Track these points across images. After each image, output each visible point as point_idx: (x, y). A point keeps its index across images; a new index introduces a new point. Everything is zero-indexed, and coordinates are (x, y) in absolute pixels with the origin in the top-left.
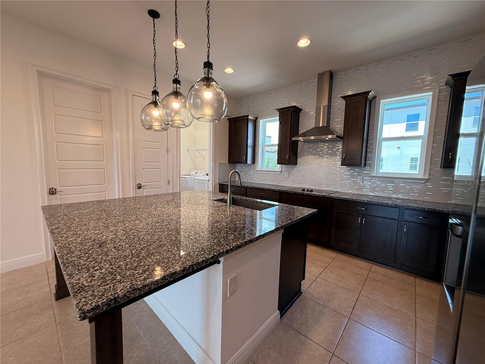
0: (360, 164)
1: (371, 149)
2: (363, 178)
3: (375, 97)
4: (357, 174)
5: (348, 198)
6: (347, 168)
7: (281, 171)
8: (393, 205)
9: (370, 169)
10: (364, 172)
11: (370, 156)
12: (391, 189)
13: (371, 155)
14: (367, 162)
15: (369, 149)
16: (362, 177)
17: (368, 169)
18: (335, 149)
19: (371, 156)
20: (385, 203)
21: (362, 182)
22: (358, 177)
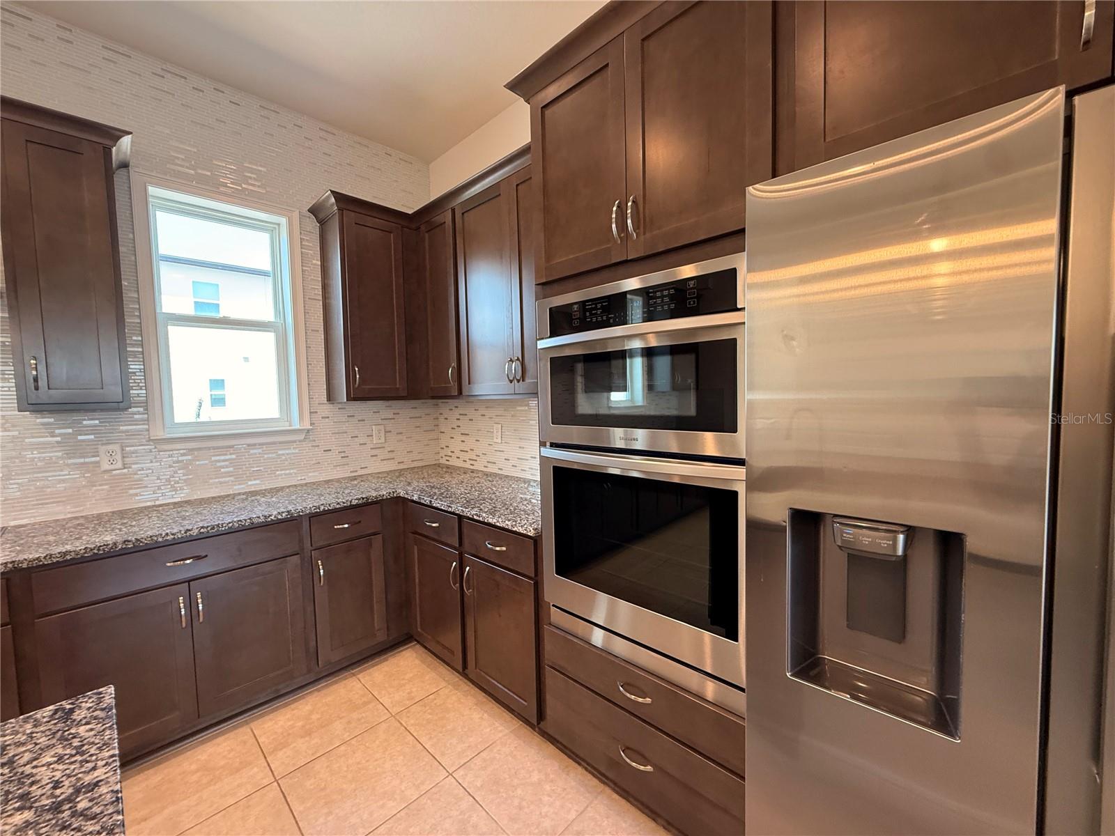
0: (120, 400)
2: (123, 450)
3: (124, 165)
4: (91, 437)
5: (115, 544)
6: (38, 420)
8: (284, 515)
9: (146, 416)
10: (122, 428)
12: (226, 470)
16: (116, 448)
17: (137, 417)
20: (259, 517)
21: (121, 466)
22: (102, 449)
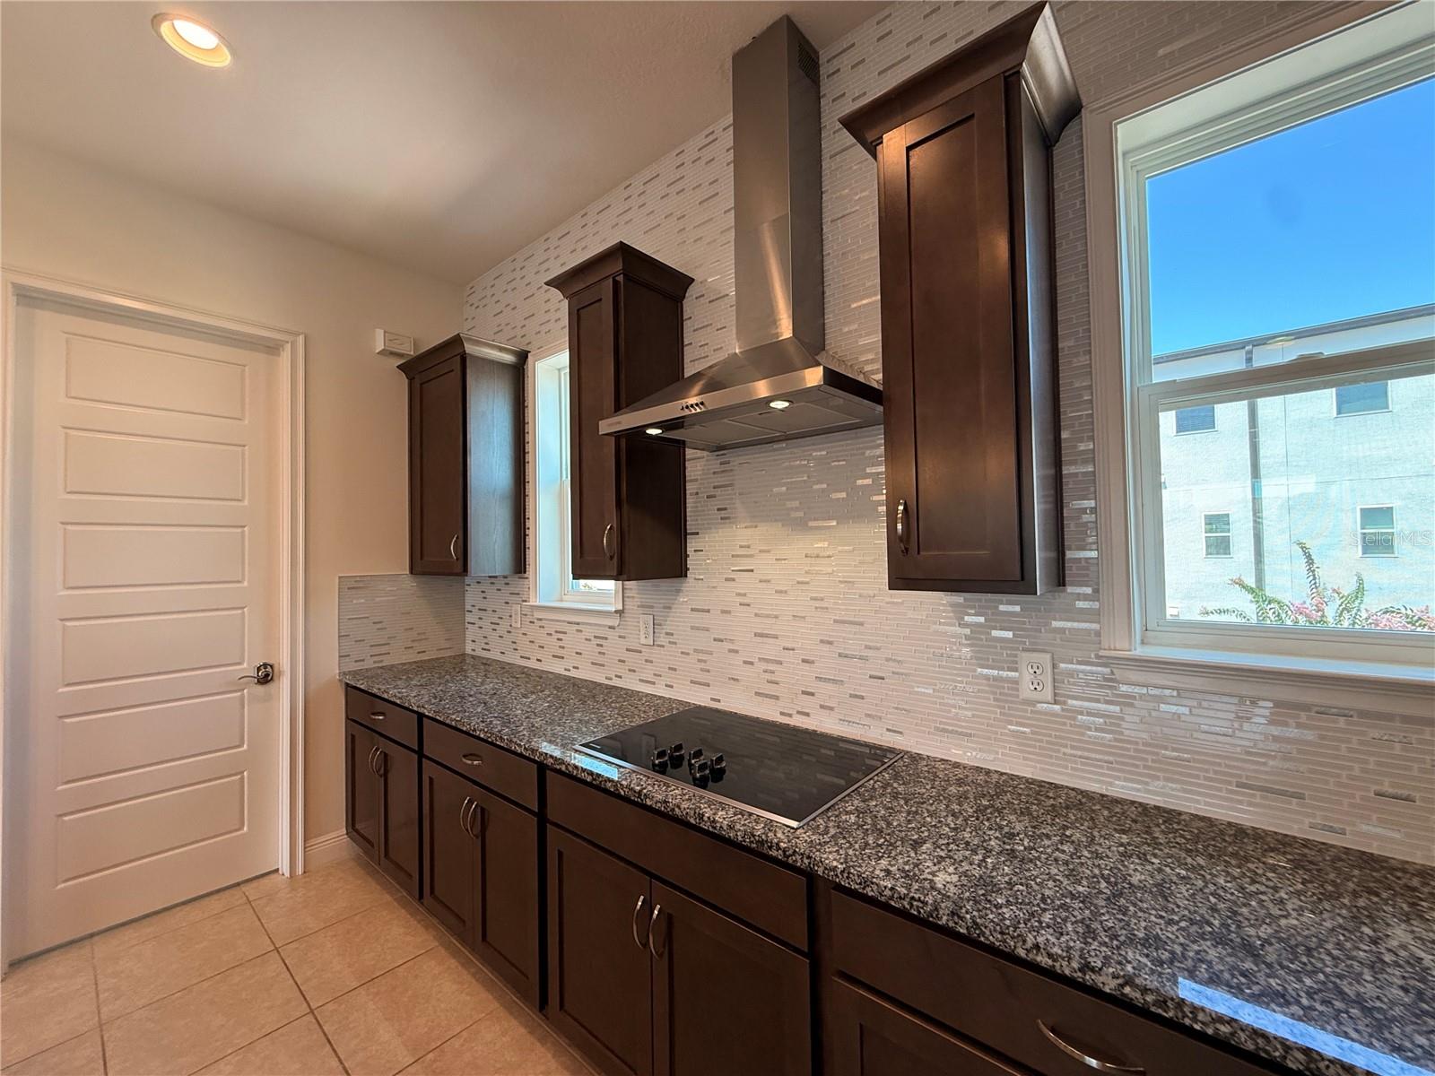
0: (1018, 577)
1: (1085, 462)
2: (1054, 666)
3: (1071, 110)
4: (1009, 635)
6: (946, 599)
7: (620, 613)
9: (1096, 605)
10: (1056, 624)
11: (1084, 511)
13: (1092, 503)
14: (1069, 554)
15: (1074, 463)
16: (1047, 660)
17: (1080, 604)
18: (867, 476)
19: (1093, 511)
21: (1050, 697)
22: (1025, 657)
